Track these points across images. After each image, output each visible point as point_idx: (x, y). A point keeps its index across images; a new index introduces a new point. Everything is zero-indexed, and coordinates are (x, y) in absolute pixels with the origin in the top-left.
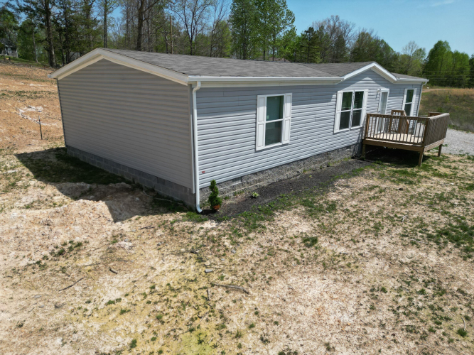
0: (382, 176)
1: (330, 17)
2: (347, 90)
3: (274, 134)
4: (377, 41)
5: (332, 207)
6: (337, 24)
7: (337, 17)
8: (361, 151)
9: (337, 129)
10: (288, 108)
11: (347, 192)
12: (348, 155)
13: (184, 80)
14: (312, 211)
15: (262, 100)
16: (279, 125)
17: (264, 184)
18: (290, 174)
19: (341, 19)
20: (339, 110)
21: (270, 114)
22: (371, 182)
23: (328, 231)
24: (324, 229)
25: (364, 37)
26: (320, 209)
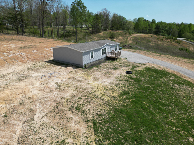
0: (108, 63)
1: (103, 9)
2: (103, 48)
3: (92, 57)
4: (120, 16)
5: (100, 67)
6: (106, 11)
7: (106, 9)
8: (106, 58)
9: (102, 55)
10: (94, 53)
11: (103, 65)
12: (104, 59)
13: (82, 52)
14: (98, 67)
15: (90, 52)
16: (93, 56)
17: (91, 64)
18: (94, 63)
19: (107, 9)
20: (102, 52)
21: (91, 54)
22: (106, 63)
23: (100, 69)
24: (99, 69)
25: (115, 16)
26: (99, 67)
